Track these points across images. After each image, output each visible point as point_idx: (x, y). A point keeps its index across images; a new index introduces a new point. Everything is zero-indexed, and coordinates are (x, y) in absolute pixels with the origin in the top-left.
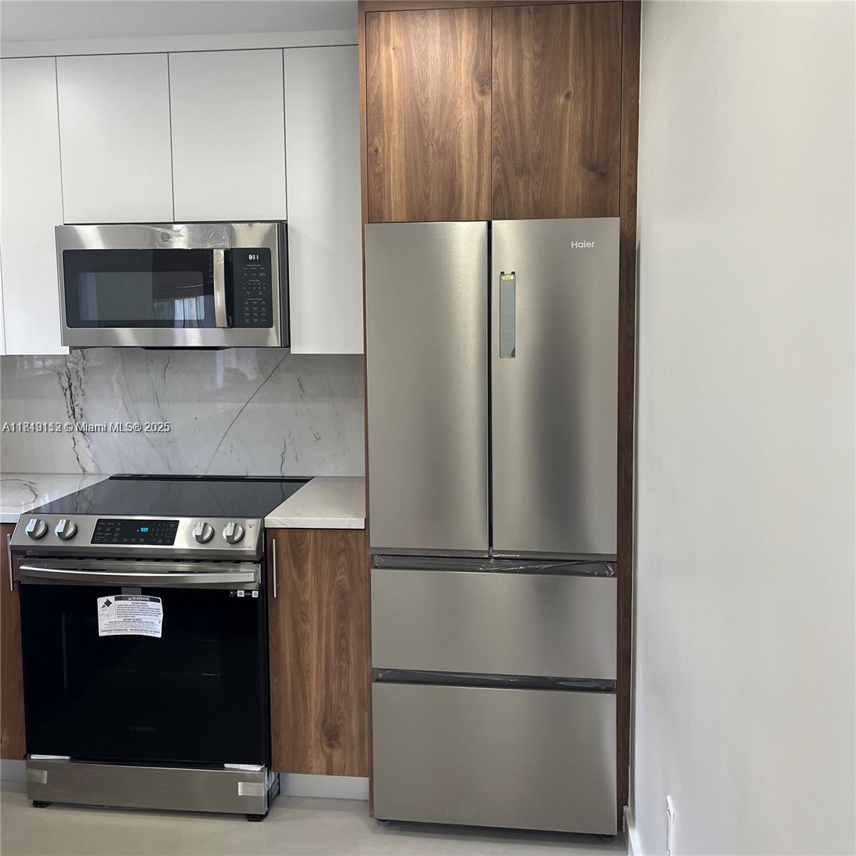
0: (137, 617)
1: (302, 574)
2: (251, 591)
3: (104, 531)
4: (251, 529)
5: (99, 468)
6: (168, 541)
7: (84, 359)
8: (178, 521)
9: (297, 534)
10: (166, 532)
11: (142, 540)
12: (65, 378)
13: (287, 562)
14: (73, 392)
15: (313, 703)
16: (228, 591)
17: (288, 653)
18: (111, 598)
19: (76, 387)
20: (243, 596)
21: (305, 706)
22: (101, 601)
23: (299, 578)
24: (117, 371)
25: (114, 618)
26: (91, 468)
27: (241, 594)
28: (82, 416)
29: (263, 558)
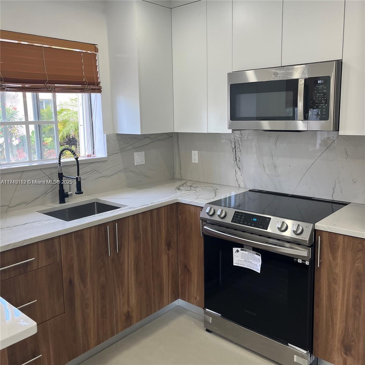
0: (250, 260)
1: (335, 258)
2: (305, 261)
3: (238, 217)
4: (307, 228)
5: (245, 185)
6: (265, 228)
7: (241, 135)
8: (271, 218)
9: (333, 236)
10: (265, 223)
11: (253, 225)
12: (233, 144)
13: (326, 250)
14: (236, 150)
15: (338, 328)
16: (293, 258)
17: (325, 298)
18: (239, 249)
19: (237, 148)
20: (301, 262)
21: (333, 328)
22: (235, 249)
23: (333, 260)
24: (255, 141)
25: (240, 258)
26: (242, 185)
27: (300, 261)
28: (239, 161)
29: (313, 245)
